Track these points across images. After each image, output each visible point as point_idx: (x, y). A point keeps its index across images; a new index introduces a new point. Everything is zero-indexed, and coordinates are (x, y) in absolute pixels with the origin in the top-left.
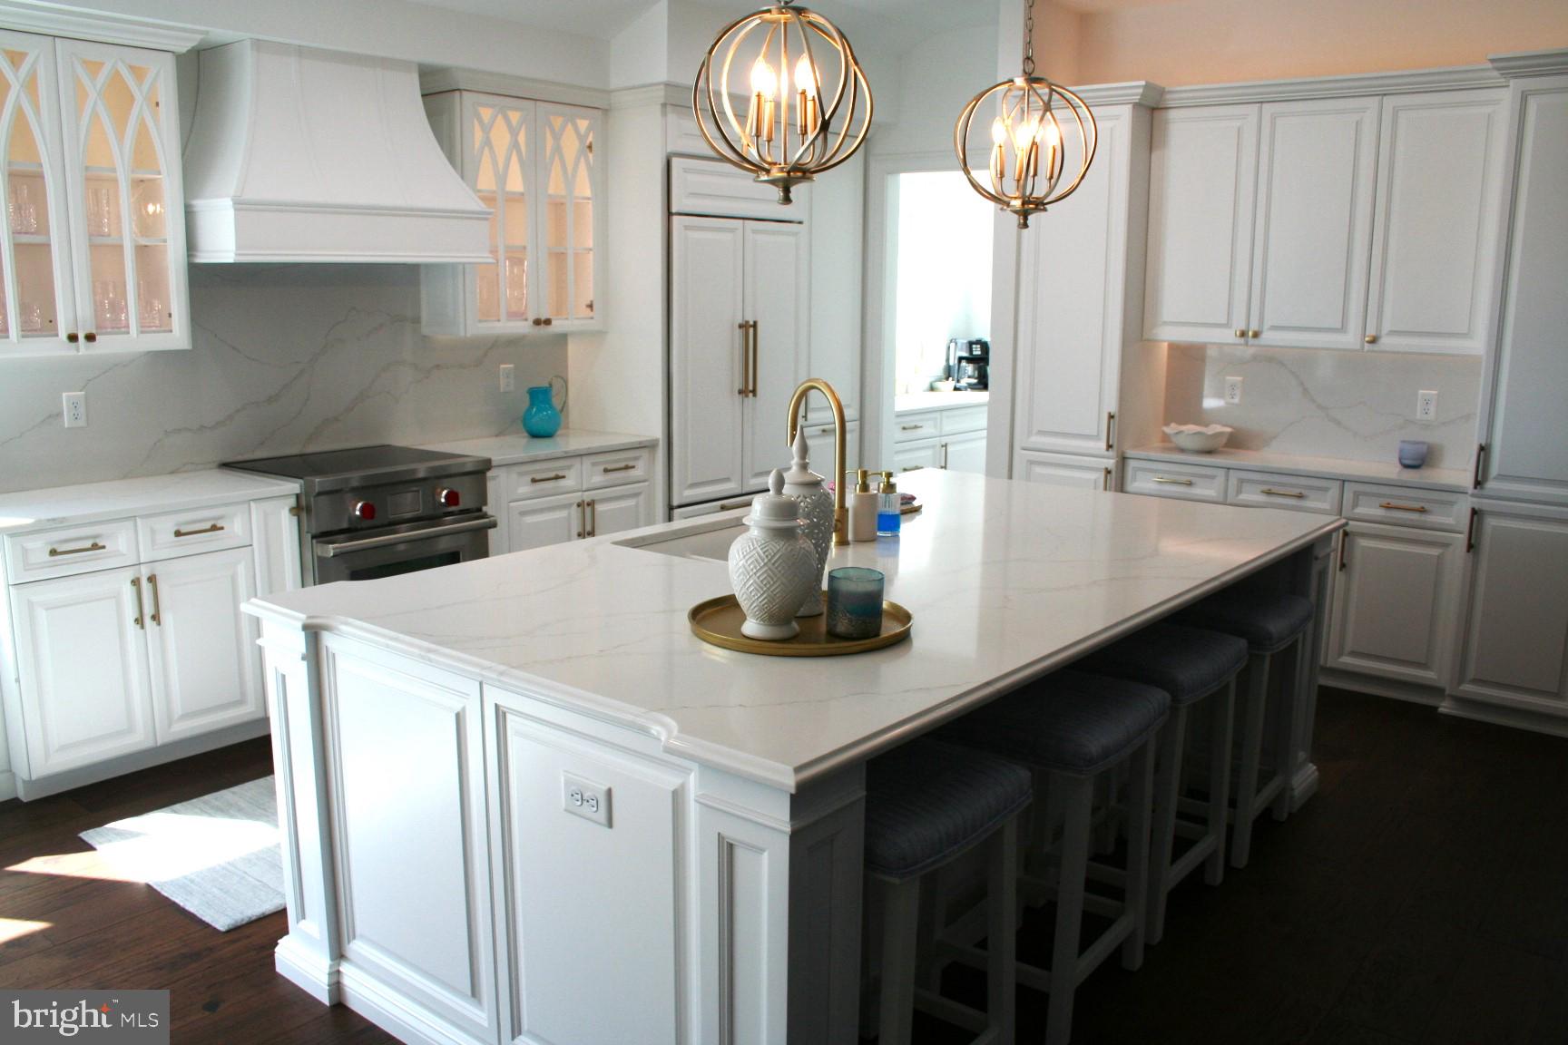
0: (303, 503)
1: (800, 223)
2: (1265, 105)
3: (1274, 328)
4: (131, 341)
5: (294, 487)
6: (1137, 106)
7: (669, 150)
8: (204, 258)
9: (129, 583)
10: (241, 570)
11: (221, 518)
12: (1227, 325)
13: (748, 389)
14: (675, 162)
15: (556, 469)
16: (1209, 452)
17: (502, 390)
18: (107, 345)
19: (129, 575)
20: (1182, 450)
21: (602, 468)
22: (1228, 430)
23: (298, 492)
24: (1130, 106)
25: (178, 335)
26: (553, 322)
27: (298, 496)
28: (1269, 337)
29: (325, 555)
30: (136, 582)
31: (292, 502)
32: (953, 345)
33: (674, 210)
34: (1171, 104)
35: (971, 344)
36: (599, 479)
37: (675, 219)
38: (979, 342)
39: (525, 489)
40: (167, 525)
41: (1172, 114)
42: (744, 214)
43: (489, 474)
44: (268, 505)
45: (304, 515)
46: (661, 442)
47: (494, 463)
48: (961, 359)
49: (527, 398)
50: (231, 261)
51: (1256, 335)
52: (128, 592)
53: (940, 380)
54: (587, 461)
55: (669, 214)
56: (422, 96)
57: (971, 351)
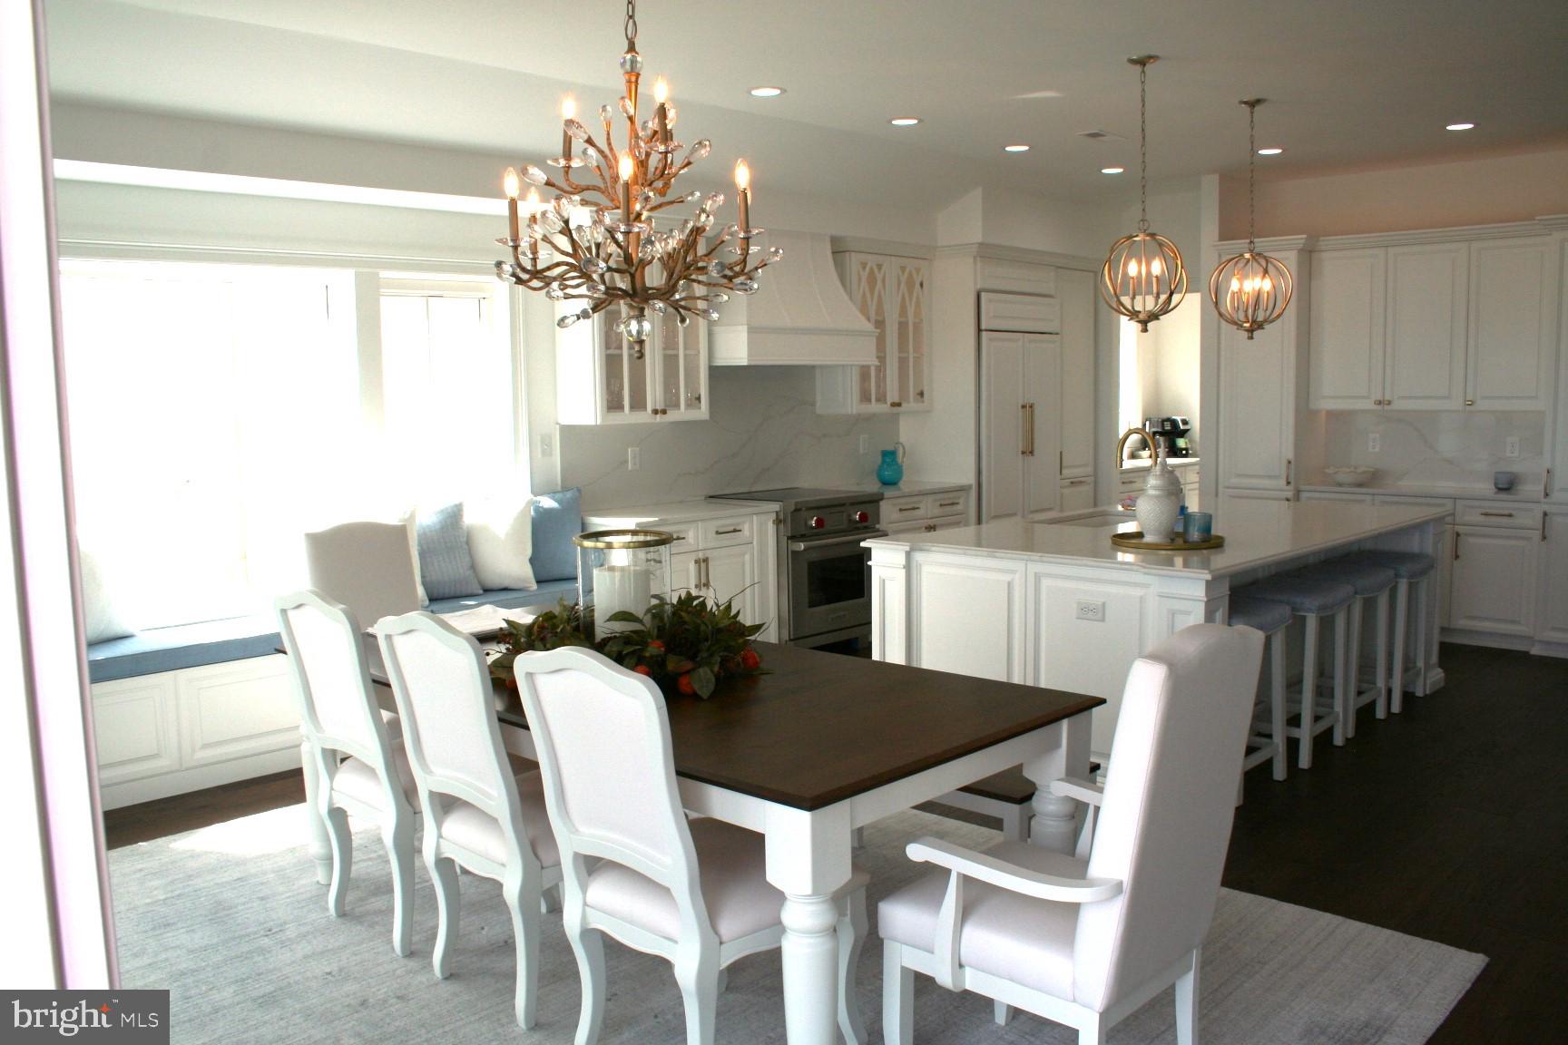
0: (782, 517)
1: (1057, 334)
2: (1389, 249)
3: (1403, 398)
4: (682, 414)
5: (776, 506)
6: (1301, 251)
7: (979, 287)
8: (719, 362)
9: (693, 563)
10: (747, 557)
11: (738, 524)
12: (1368, 398)
13: (1029, 451)
14: (983, 295)
15: (915, 503)
16: (1360, 485)
17: (861, 451)
18: (673, 416)
19: (693, 557)
20: (1340, 485)
21: (939, 503)
22: (1372, 470)
23: (778, 509)
24: (1296, 251)
25: (703, 411)
26: (903, 405)
27: (777, 512)
28: (1399, 405)
29: (798, 549)
30: (696, 562)
31: (774, 516)
32: (1148, 423)
33: (983, 327)
34: (1323, 248)
35: (1163, 421)
36: (937, 511)
37: (984, 334)
38: (1169, 420)
39: (896, 515)
40: (713, 526)
41: (1325, 255)
42: (1023, 329)
43: (882, 503)
44: (763, 517)
45: (782, 526)
46: (974, 487)
47: (885, 496)
48: (1155, 433)
49: (880, 458)
50: (746, 364)
51: (1389, 403)
52: (692, 567)
53: (1139, 450)
54: (931, 498)
55: (979, 330)
56: (833, 253)
57: (1163, 425)
